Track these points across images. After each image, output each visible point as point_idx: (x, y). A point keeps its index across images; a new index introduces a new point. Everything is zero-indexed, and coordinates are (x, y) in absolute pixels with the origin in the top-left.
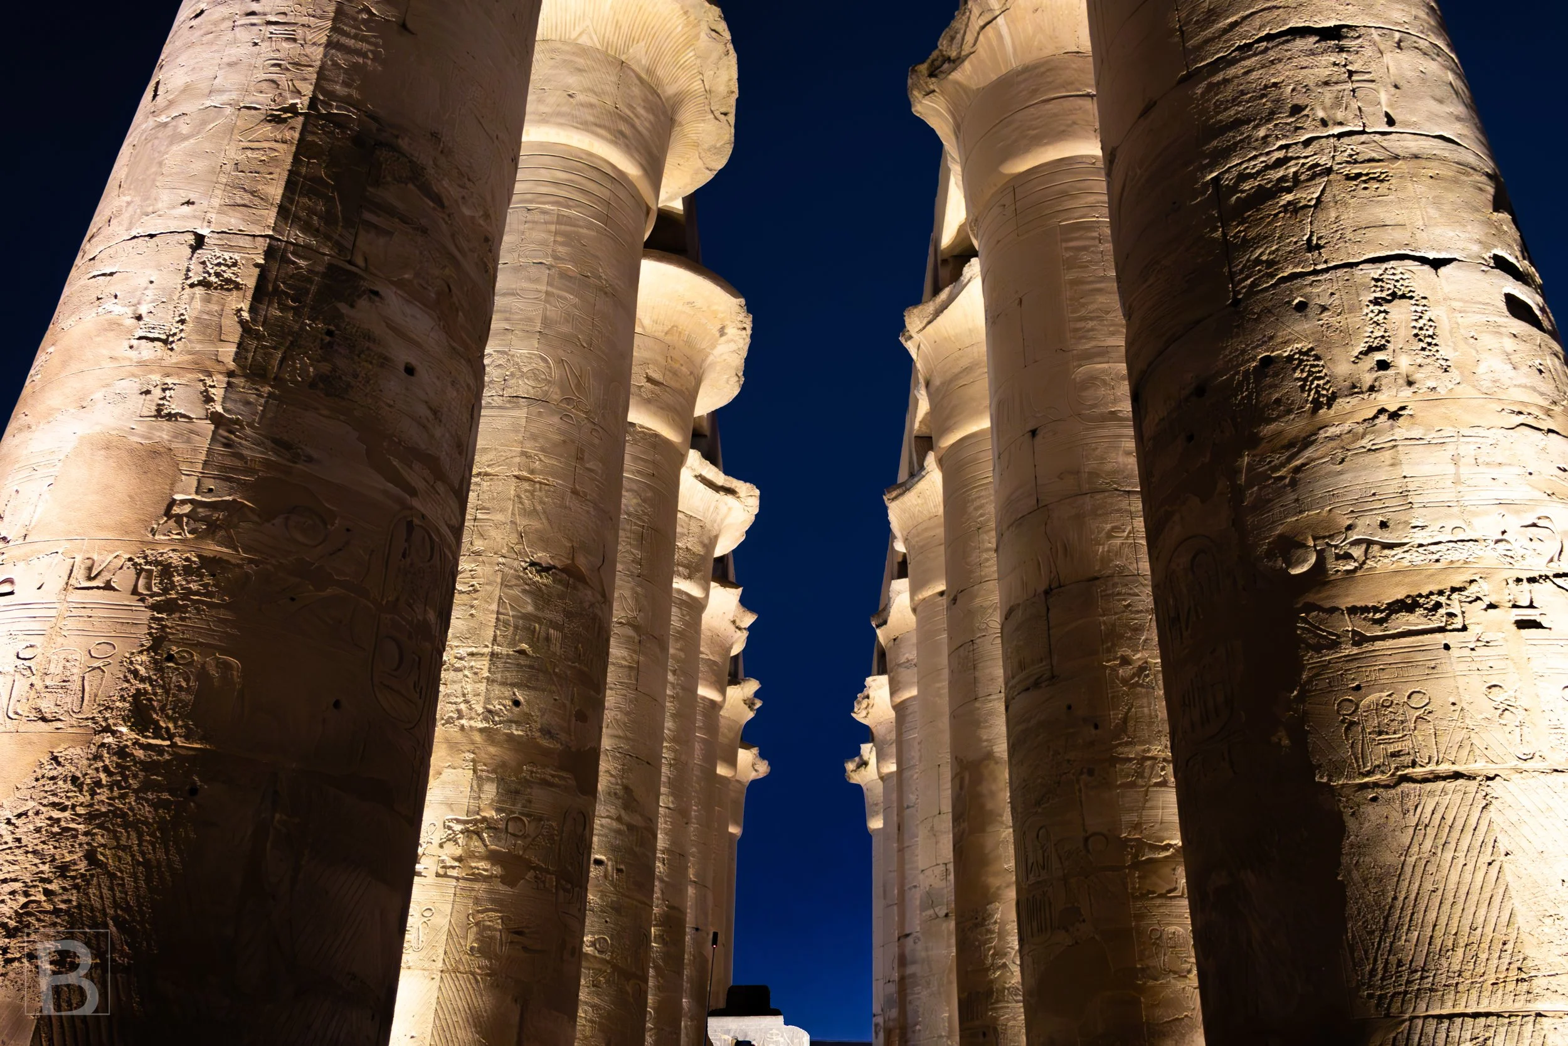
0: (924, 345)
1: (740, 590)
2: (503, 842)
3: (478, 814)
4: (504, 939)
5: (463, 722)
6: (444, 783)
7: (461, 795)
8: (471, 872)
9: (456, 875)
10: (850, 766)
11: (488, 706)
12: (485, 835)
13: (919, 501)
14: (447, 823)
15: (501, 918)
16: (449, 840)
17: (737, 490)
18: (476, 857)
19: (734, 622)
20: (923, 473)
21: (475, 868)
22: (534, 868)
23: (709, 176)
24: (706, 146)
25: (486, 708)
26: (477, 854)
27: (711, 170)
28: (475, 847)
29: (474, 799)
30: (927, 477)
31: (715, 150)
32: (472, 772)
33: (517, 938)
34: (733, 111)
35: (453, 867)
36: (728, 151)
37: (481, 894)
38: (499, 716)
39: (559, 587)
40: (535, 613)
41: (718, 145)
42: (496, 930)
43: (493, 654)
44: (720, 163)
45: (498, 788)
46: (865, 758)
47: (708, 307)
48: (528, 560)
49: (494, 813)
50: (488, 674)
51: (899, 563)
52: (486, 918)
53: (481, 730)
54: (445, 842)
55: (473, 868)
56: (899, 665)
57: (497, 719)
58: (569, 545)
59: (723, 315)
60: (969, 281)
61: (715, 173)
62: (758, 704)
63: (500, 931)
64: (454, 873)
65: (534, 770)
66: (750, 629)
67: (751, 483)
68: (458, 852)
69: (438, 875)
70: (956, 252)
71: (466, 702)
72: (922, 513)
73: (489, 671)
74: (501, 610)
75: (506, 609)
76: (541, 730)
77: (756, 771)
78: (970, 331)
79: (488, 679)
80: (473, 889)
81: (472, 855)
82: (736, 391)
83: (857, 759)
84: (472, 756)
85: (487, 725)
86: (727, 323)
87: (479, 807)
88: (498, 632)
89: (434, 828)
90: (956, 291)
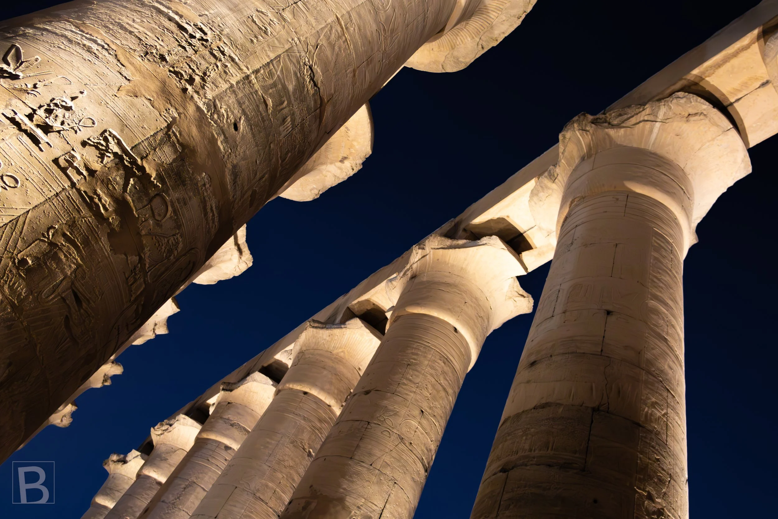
0: (430, 257)
1: (179, 310)
2: (141, 205)
3: (142, 159)
4: (61, 287)
5: (189, 88)
6: (133, 105)
7: (140, 129)
8: (91, 194)
9: (75, 181)
10: (115, 457)
11: (217, 101)
12: (132, 181)
13: (328, 338)
14: (107, 134)
15: (78, 266)
16: (97, 148)
17: (243, 253)
18: (108, 188)
19: (156, 325)
20: (343, 326)
21: (98, 196)
22: (141, 258)
23: (439, 70)
24: (455, 53)
25: (215, 100)
26: (110, 187)
27: (443, 68)
28: (115, 179)
29: (150, 144)
30: (344, 329)
31: (457, 61)
32: (166, 125)
33: (71, 300)
34: (486, 50)
35: (79, 173)
36: (462, 67)
37: (81, 223)
38: (219, 118)
39: (312, 103)
40: (291, 93)
41: (461, 59)
42: (63, 271)
43: (248, 77)
44: (451, 68)
45: (174, 160)
46: (128, 459)
47: (353, 140)
48: (311, 63)
49: (154, 175)
50: (234, 83)
51: (263, 366)
52: (65, 249)
53: (198, 108)
54: (90, 145)
55: (95, 193)
56: (221, 418)
57: (216, 116)
58: (333, 91)
59: (353, 151)
60: (483, 245)
61: (444, 71)
62: (108, 384)
63: (66, 277)
64: (75, 178)
65: (208, 186)
66: (158, 336)
67: (253, 257)
68: (96, 166)
69: (56, 161)
70: (473, 231)
71: (203, 79)
72: (324, 345)
73: (238, 83)
74: (274, 62)
75: (278, 67)
76: (234, 167)
77: (62, 421)
78: (462, 268)
79: (232, 86)
80: (79, 211)
81: (106, 183)
82: (309, 199)
83: (122, 456)
84: (176, 115)
85: (206, 112)
86: (351, 158)
87: (147, 156)
88: (262, 71)
89: (91, 125)
90: (470, 244)
